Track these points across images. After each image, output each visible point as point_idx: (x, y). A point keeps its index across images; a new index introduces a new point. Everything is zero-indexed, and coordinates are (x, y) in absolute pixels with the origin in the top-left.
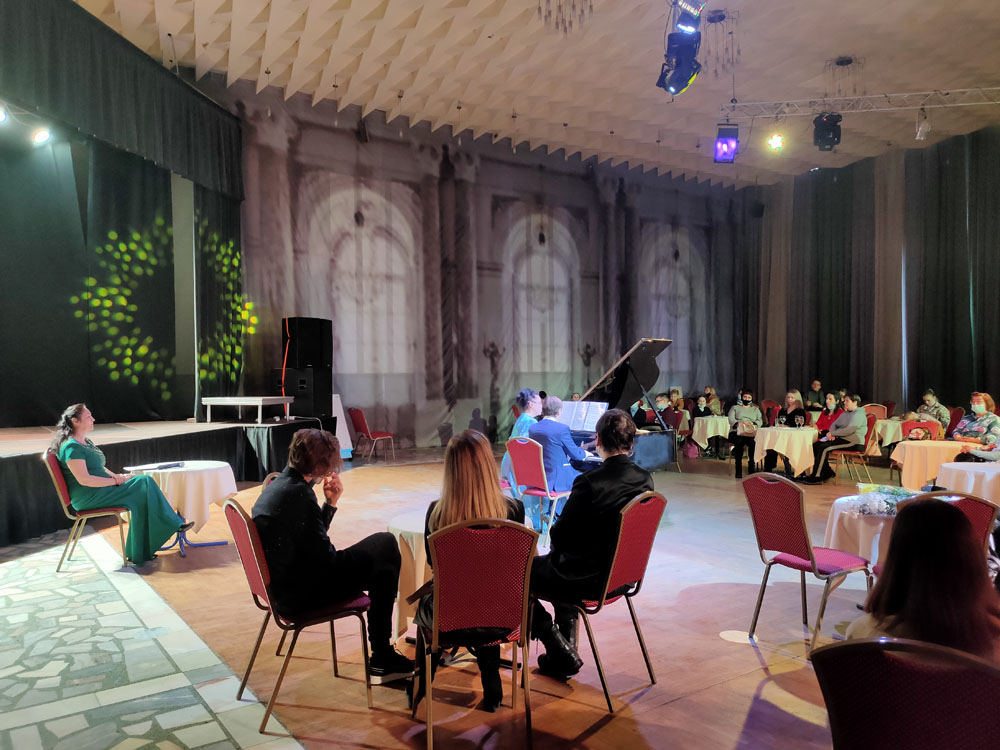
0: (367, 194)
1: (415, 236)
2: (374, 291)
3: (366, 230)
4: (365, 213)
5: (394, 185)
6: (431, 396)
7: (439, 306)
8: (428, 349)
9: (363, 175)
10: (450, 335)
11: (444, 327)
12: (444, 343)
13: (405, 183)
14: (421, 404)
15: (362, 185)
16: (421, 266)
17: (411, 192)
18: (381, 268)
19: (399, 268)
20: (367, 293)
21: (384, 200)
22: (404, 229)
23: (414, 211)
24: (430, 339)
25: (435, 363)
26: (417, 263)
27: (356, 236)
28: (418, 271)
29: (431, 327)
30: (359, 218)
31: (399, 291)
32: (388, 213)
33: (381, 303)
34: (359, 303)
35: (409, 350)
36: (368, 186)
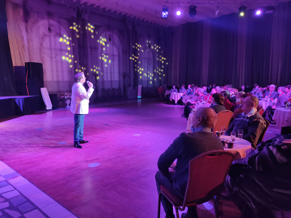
0: (52, 22)
2: (56, 54)
4: (52, 28)
5: (61, 19)
7: (78, 60)
9: (50, 15)
13: (65, 19)
15: (50, 19)
16: (72, 47)
17: (67, 22)
18: (58, 47)
21: (58, 24)
23: (68, 28)
27: (49, 36)
30: (50, 30)
32: (60, 29)
34: (51, 58)
35: (69, 73)
36: (52, 19)
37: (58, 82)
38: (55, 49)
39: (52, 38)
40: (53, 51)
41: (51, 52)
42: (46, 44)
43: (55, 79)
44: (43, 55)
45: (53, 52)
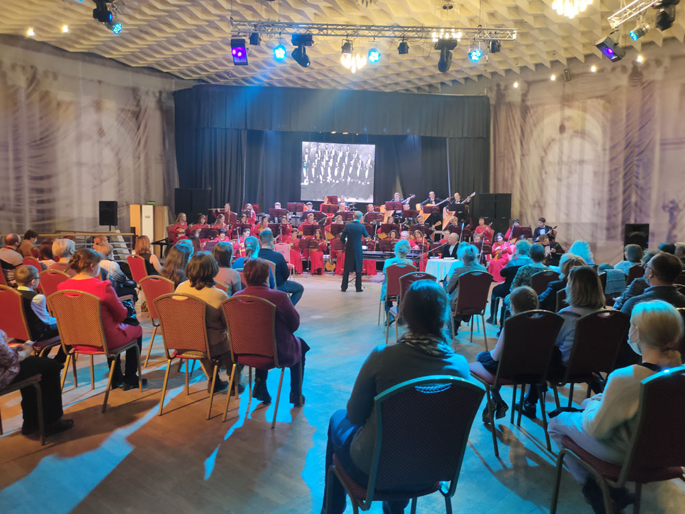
0: (568, 112)
1: (604, 131)
2: (570, 172)
3: (565, 135)
4: (567, 124)
5: (589, 102)
6: (610, 237)
7: (621, 176)
8: (610, 207)
9: (566, 100)
10: (629, 197)
11: (624, 192)
12: (624, 201)
13: (597, 97)
14: (601, 242)
15: (566, 107)
16: (608, 152)
17: (602, 102)
18: (576, 156)
19: (589, 154)
20: (564, 173)
21: (581, 113)
22: (595, 128)
23: (604, 115)
24: (612, 200)
25: (615, 216)
26: (604, 150)
27: (560, 140)
28: (605, 154)
29: (613, 191)
30: (562, 129)
31: (589, 170)
32: (584, 119)
33: (575, 179)
34: (559, 180)
35: (594, 207)
36: (570, 107)
37: (568, 225)
38: (568, 163)
40: (564, 167)
41: (561, 169)
42: (553, 156)
43: (563, 218)
44: (544, 177)
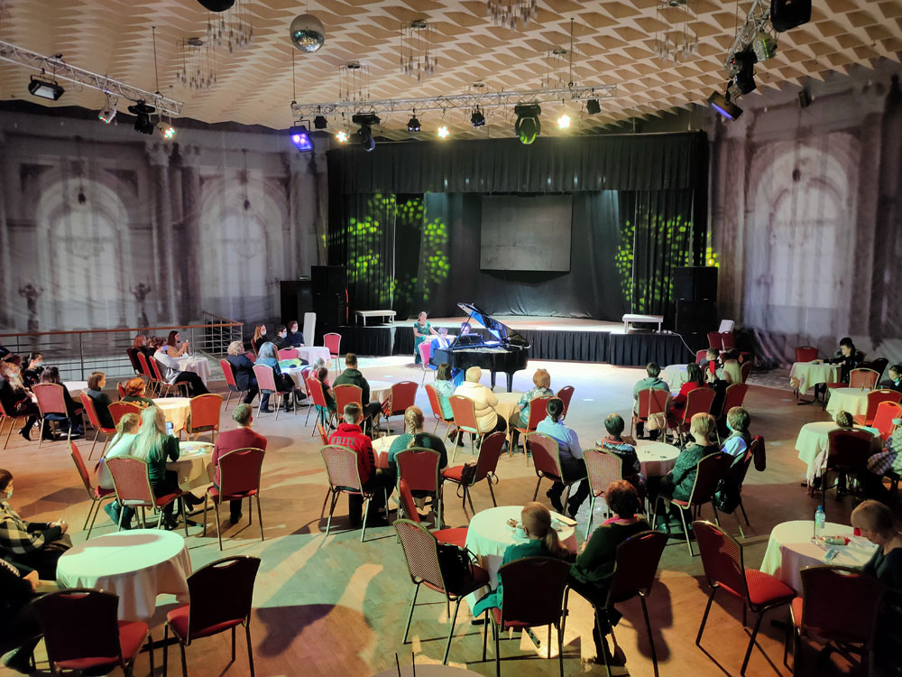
0: (805, 152)
2: (805, 236)
3: (800, 183)
4: (802, 169)
5: (831, 137)
8: (855, 286)
9: (802, 136)
10: (881, 274)
15: (802, 145)
16: (854, 207)
18: (813, 214)
19: (830, 212)
20: (798, 238)
21: (820, 154)
22: (838, 174)
23: (850, 156)
26: (850, 205)
27: (793, 191)
28: (850, 212)
29: (861, 264)
30: (796, 175)
31: (829, 234)
32: (824, 163)
33: (810, 246)
34: (791, 247)
35: (835, 286)
36: (807, 144)
37: (801, 310)
38: (803, 223)
39: (801, 194)
40: (797, 230)
41: (793, 234)
42: (784, 214)
43: (794, 303)
44: (772, 242)
45: (799, 231)
